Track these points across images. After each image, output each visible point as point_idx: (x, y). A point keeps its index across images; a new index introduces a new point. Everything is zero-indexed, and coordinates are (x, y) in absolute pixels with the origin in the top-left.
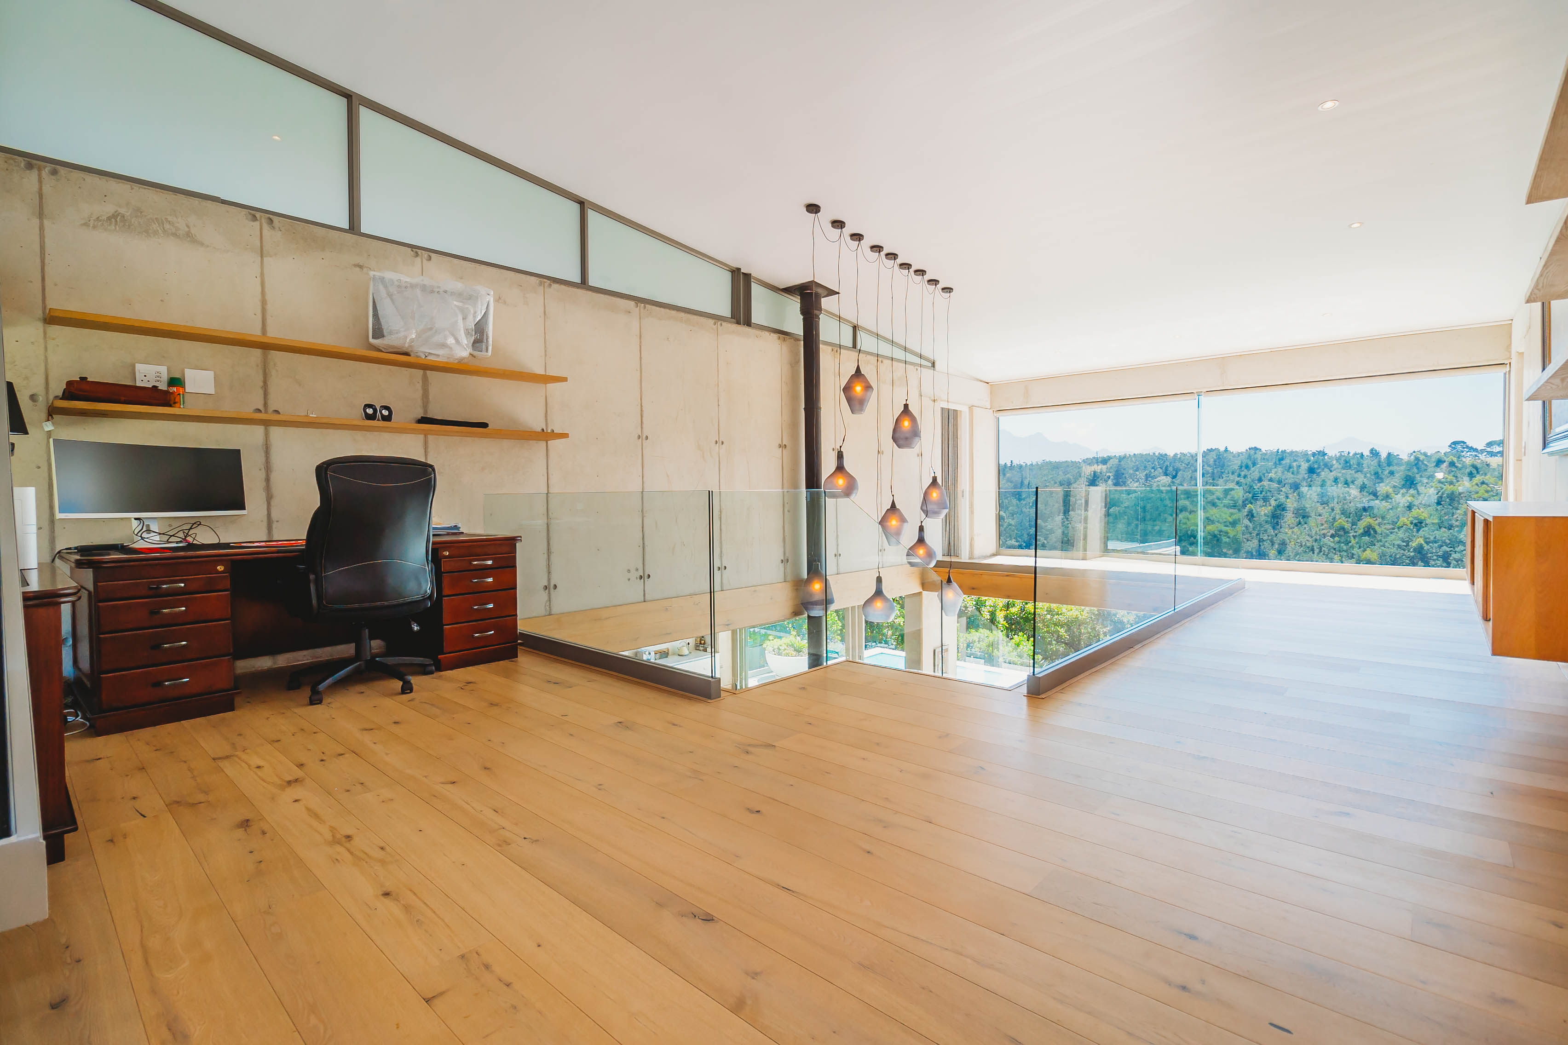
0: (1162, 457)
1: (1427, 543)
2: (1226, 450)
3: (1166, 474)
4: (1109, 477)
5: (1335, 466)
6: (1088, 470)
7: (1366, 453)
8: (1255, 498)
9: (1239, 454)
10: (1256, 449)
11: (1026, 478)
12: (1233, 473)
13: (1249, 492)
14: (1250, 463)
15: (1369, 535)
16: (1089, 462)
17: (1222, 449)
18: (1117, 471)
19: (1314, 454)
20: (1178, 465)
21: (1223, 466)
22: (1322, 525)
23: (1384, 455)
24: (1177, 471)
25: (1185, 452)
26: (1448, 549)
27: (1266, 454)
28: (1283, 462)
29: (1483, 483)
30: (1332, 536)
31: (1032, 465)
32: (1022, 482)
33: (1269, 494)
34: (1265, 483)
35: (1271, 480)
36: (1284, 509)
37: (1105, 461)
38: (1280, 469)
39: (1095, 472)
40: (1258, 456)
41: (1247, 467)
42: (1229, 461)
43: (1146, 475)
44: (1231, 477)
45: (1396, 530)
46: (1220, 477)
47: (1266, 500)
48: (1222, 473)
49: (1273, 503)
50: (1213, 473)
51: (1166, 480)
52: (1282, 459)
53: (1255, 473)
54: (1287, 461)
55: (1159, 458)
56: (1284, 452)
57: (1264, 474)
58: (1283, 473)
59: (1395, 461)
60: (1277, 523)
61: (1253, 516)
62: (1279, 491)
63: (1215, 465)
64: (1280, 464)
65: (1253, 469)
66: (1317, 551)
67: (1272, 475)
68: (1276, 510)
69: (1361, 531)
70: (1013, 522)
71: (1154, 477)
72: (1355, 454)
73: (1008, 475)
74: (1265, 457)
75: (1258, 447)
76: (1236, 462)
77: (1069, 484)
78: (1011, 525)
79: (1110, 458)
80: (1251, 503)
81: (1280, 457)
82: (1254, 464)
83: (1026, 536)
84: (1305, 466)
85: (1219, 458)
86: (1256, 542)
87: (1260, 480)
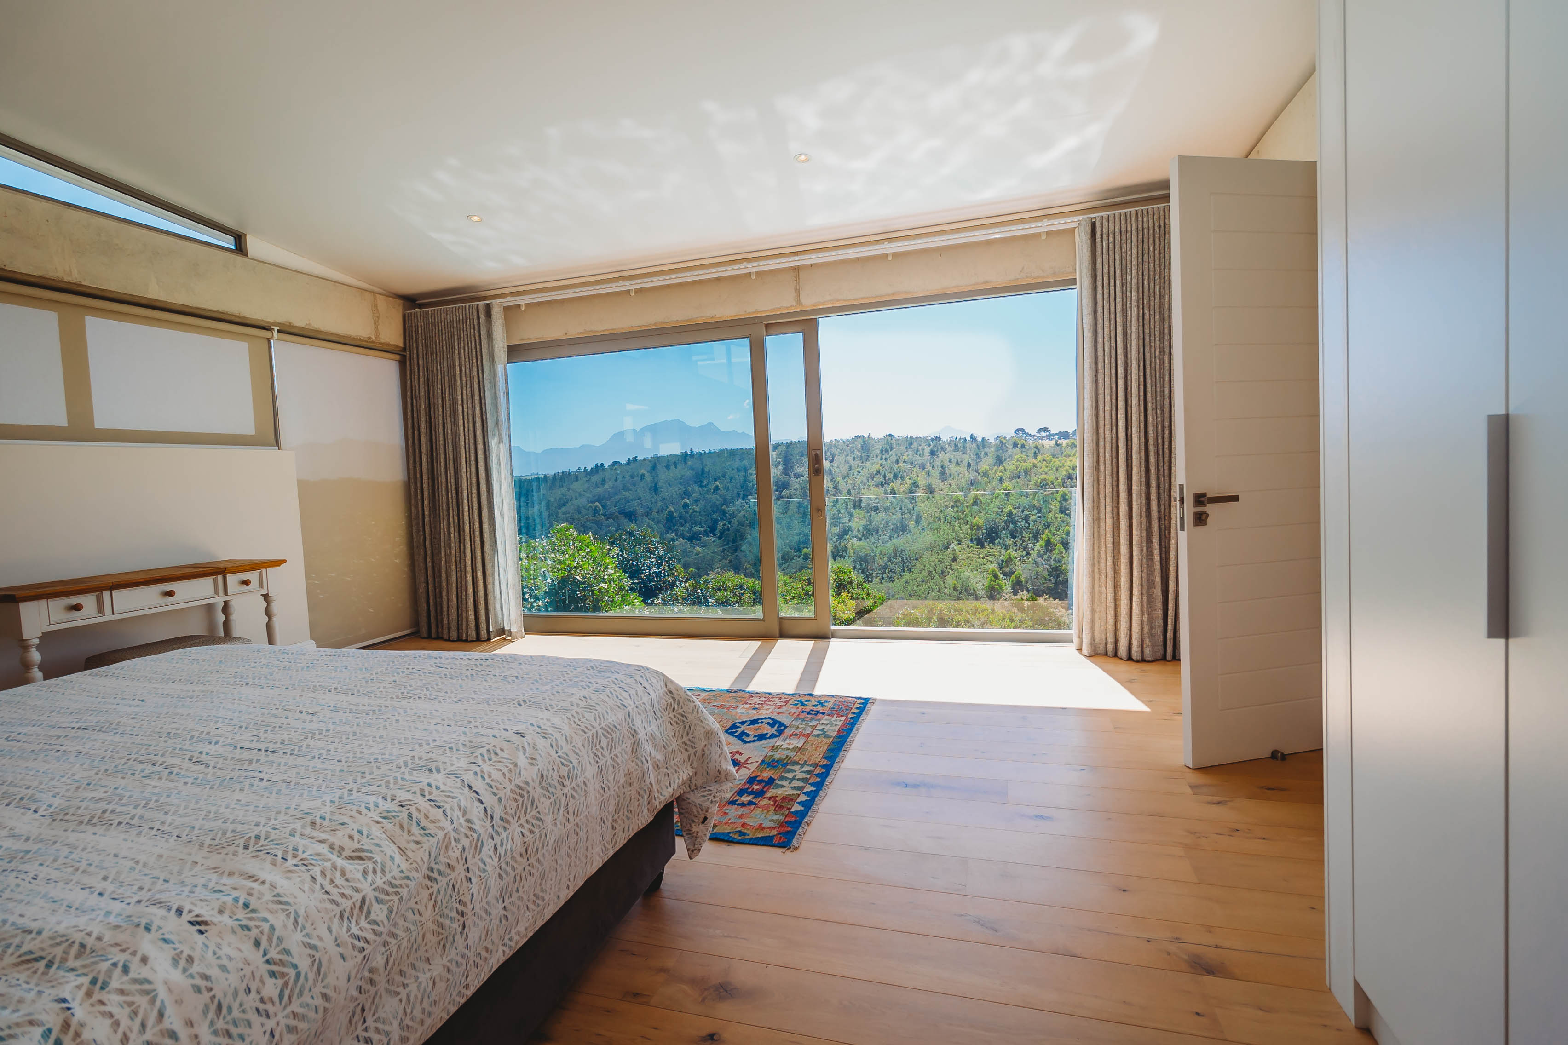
1: (1014, 508)
2: (869, 437)
3: (825, 458)
4: (779, 463)
5: (948, 449)
7: (968, 438)
8: (895, 477)
9: (879, 440)
10: (890, 435)
12: (877, 456)
13: (890, 473)
14: (888, 448)
15: (977, 505)
17: (866, 436)
18: (786, 457)
19: (932, 439)
20: (834, 450)
21: (868, 450)
22: (944, 498)
23: (980, 439)
24: (833, 456)
25: (838, 439)
26: (1028, 513)
27: (899, 440)
28: (912, 446)
29: (1044, 460)
30: (952, 507)
31: (710, 452)
32: (702, 470)
33: (904, 474)
34: (901, 464)
35: (904, 462)
36: (917, 486)
38: (910, 452)
40: (894, 441)
41: (886, 451)
42: (873, 445)
44: (876, 460)
45: (994, 500)
46: (867, 460)
47: (903, 478)
48: (868, 457)
49: (909, 482)
50: (861, 456)
51: (826, 464)
52: (911, 444)
53: (893, 455)
54: (915, 445)
56: (911, 438)
57: (899, 457)
58: (913, 455)
59: (987, 445)
60: (913, 499)
61: (895, 493)
62: (912, 471)
63: (862, 449)
64: (910, 448)
65: (891, 452)
66: (943, 520)
67: (905, 457)
68: (911, 487)
69: (971, 502)
70: (697, 509)
72: (960, 439)
73: (689, 463)
74: (899, 442)
75: (893, 433)
76: (878, 447)
77: (745, 469)
78: (695, 511)
79: (778, 444)
80: (893, 482)
81: (910, 442)
82: (891, 449)
83: (710, 521)
84: (927, 450)
85: (865, 444)
86: (899, 515)
87: (897, 462)
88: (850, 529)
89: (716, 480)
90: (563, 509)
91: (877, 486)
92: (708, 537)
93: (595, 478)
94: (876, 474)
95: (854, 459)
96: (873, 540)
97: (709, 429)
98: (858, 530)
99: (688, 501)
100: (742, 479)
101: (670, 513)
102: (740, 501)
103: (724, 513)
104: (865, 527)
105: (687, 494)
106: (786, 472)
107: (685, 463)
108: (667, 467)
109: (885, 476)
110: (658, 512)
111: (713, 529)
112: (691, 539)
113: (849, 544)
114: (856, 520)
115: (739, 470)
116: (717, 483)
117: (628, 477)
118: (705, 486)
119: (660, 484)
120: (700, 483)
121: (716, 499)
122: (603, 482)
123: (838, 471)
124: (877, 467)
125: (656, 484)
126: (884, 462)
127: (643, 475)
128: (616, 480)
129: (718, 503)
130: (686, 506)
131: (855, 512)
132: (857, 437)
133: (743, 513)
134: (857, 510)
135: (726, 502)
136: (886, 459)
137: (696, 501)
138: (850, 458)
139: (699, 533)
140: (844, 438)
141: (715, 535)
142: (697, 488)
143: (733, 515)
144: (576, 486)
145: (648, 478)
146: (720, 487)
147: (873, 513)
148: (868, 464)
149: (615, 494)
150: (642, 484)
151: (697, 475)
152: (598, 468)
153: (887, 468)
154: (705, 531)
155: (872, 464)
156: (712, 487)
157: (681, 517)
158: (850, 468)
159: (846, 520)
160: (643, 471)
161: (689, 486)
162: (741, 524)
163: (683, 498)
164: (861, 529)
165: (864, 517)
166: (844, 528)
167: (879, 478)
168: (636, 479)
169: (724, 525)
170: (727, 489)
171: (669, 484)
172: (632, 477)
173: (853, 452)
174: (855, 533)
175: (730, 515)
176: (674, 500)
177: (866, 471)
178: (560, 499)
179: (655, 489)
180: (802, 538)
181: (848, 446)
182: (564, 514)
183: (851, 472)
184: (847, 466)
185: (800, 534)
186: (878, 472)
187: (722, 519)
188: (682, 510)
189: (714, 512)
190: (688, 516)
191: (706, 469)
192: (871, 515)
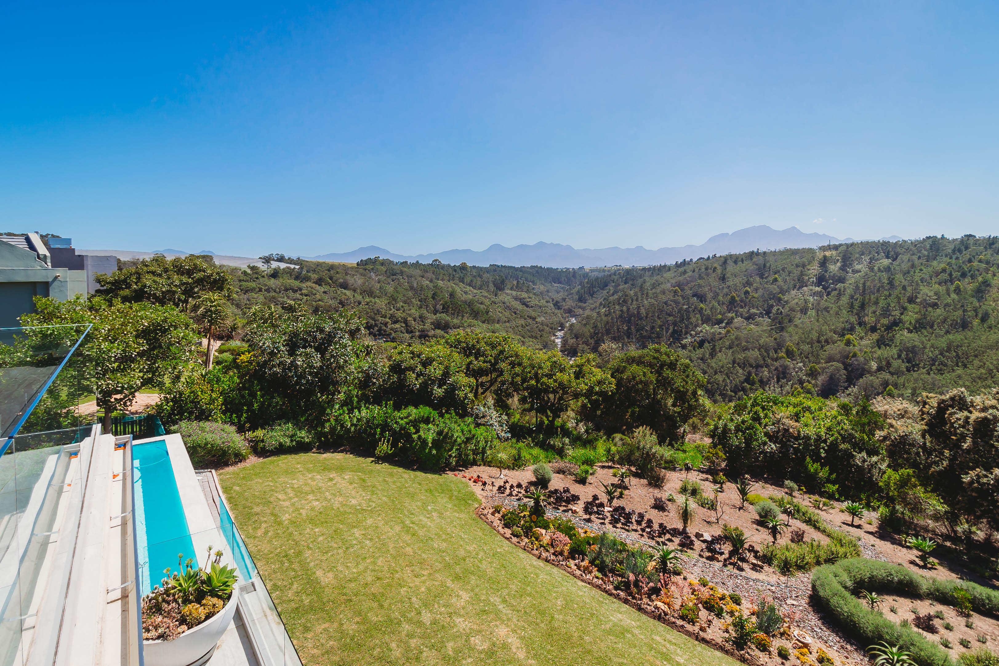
0: (885, 244)
2: (943, 237)
3: (888, 257)
4: (838, 260)
6: (820, 255)
8: (964, 275)
9: (954, 240)
10: (970, 236)
11: (769, 261)
12: (946, 256)
13: (959, 271)
14: (963, 248)
16: (823, 249)
17: (939, 236)
18: (844, 256)
20: (898, 250)
21: (938, 250)
24: (897, 255)
25: (906, 239)
27: (978, 240)
28: (994, 246)
31: (775, 252)
32: (765, 265)
33: (976, 272)
34: (975, 264)
35: (980, 261)
36: (989, 285)
37: (836, 247)
38: (989, 252)
39: (825, 257)
40: (971, 241)
41: (960, 251)
42: (945, 246)
43: (870, 258)
44: (944, 259)
46: (935, 259)
47: (973, 277)
48: (937, 256)
49: (980, 279)
50: (928, 256)
51: (886, 262)
52: (993, 244)
53: (966, 255)
55: (882, 245)
57: (974, 257)
58: (992, 255)
60: (982, 297)
61: (960, 290)
62: (987, 270)
63: (931, 249)
64: (990, 248)
65: (964, 252)
67: (982, 257)
68: (980, 286)
70: (756, 296)
71: (877, 260)
73: (754, 260)
74: (977, 242)
75: (973, 234)
76: (950, 246)
77: (804, 266)
78: (754, 298)
79: (841, 245)
80: (959, 281)
82: (967, 248)
83: (766, 306)
85: (935, 244)
86: (960, 312)
87: (970, 261)
88: (901, 321)
89: (776, 274)
90: (654, 291)
91: (940, 284)
92: (763, 317)
93: (681, 270)
94: (941, 272)
95: (919, 258)
96: (926, 334)
97: (793, 232)
98: (911, 323)
99: (749, 290)
100: (799, 273)
101: (733, 298)
102: (795, 291)
103: (780, 300)
104: (917, 321)
105: (748, 283)
106: (843, 268)
107: (751, 259)
108: (736, 262)
109: (950, 275)
110: (723, 297)
111: (768, 313)
112: (747, 319)
113: (898, 335)
114: (910, 313)
115: (797, 266)
116: (776, 276)
117: (703, 270)
118: (766, 278)
119: (727, 275)
120: (762, 276)
121: (774, 288)
122: (685, 272)
123: (897, 268)
124: (942, 266)
125: (724, 275)
126: (953, 261)
127: (715, 268)
128: (694, 271)
129: (774, 292)
130: (747, 292)
131: (910, 306)
132: (928, 238)
133: (796, 301)
134: (913, 306)
135: (782, 292)
136: (957, 258)
137: (756, 290)
138: (915, 258)
139: (756, 314)
140: (913, 239)
141: (770, 317)
142: (758, 279)
143: (787, 302)
144: (668, 275)
145: (719, 271)
146: (779, 279)
147: (930, 309)
148: (935, 263)
149: (692, 281)
150: (714, 275)
151: (759, 269)
152: (684, 263)
153: (955, 267)
154: (761, 313)
155: (940, 262)
156: (771, 279)
157: (742, 301)
158: (913, 266)
159: (897, 313)
160: (716, 265)
161: (751, 277)
162: (792, 310)
163: (745, 287)
164: (913, 322)
165: (920, 312)
166: (895, 320)
167: (945, 276)
168: (709, 271)
169: (778, 309)
170: (785, 281)
171: (735, 276)
172: (707, 269)
173: (920, 252)
174: (907, 325)
175: (785, 302)
176: (738, 288)
177: (930, 269)
178: (654, 284)
179: (723, 279)
180: (848, 326)
181: (916, 246)
182: (654, 294)
183: (913, 270)
184: (910, 263)
185: (847, 322)
186: (944, 270)
187: (778, 305)
188: (743, 296)
189: (770, 299)
190: (747, 300)
191: (768, 265)
192: (927, 310)
